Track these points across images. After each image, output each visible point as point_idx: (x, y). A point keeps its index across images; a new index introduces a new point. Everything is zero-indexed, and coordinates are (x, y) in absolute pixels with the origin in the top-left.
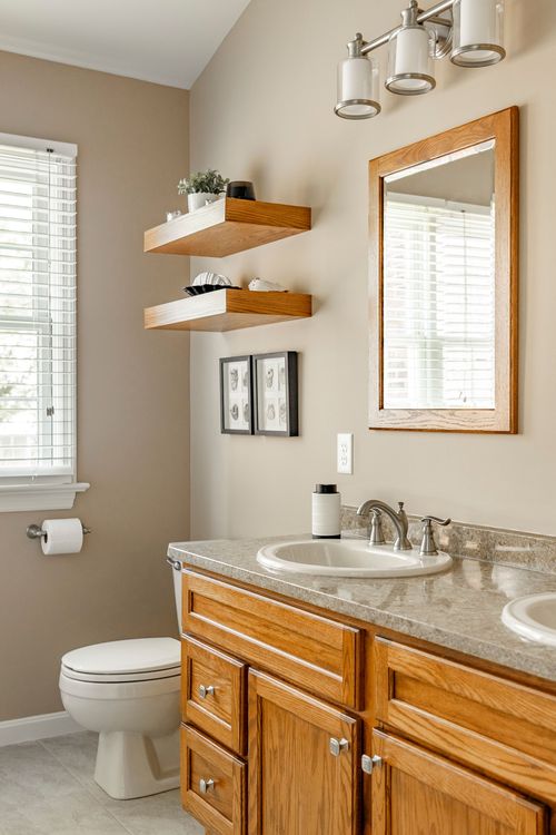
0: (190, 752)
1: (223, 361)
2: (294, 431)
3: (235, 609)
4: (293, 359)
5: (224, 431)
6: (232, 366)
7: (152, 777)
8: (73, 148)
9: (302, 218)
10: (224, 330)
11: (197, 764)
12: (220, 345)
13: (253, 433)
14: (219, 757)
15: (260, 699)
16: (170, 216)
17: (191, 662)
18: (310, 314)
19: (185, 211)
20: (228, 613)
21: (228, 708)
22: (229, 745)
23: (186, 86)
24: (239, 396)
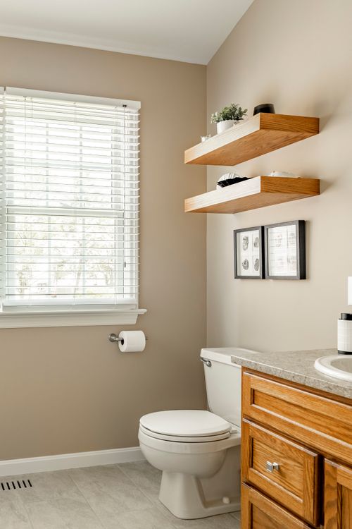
0: (252, 506)
1: (236, 232)
2: (303, 275)
3: (305, 409)
4: (302, 225)
5: (237, 277)
6: (243, 235)
7: (202, 506)
8: (138, 104)
9: (312, 126)
10: (235, 212)
11: (257, 515)
12: (232, 221)
13: (264, 277)
14: (286, 519)
15: (340, 487)
16: (203, 139)
17: (252, 441)
18: (318, 193)
19: (214, 133)
20: (296, 411)
21: (298, 485)
22: (301, 514)
23: (205, 62)
24: (250, 254)
